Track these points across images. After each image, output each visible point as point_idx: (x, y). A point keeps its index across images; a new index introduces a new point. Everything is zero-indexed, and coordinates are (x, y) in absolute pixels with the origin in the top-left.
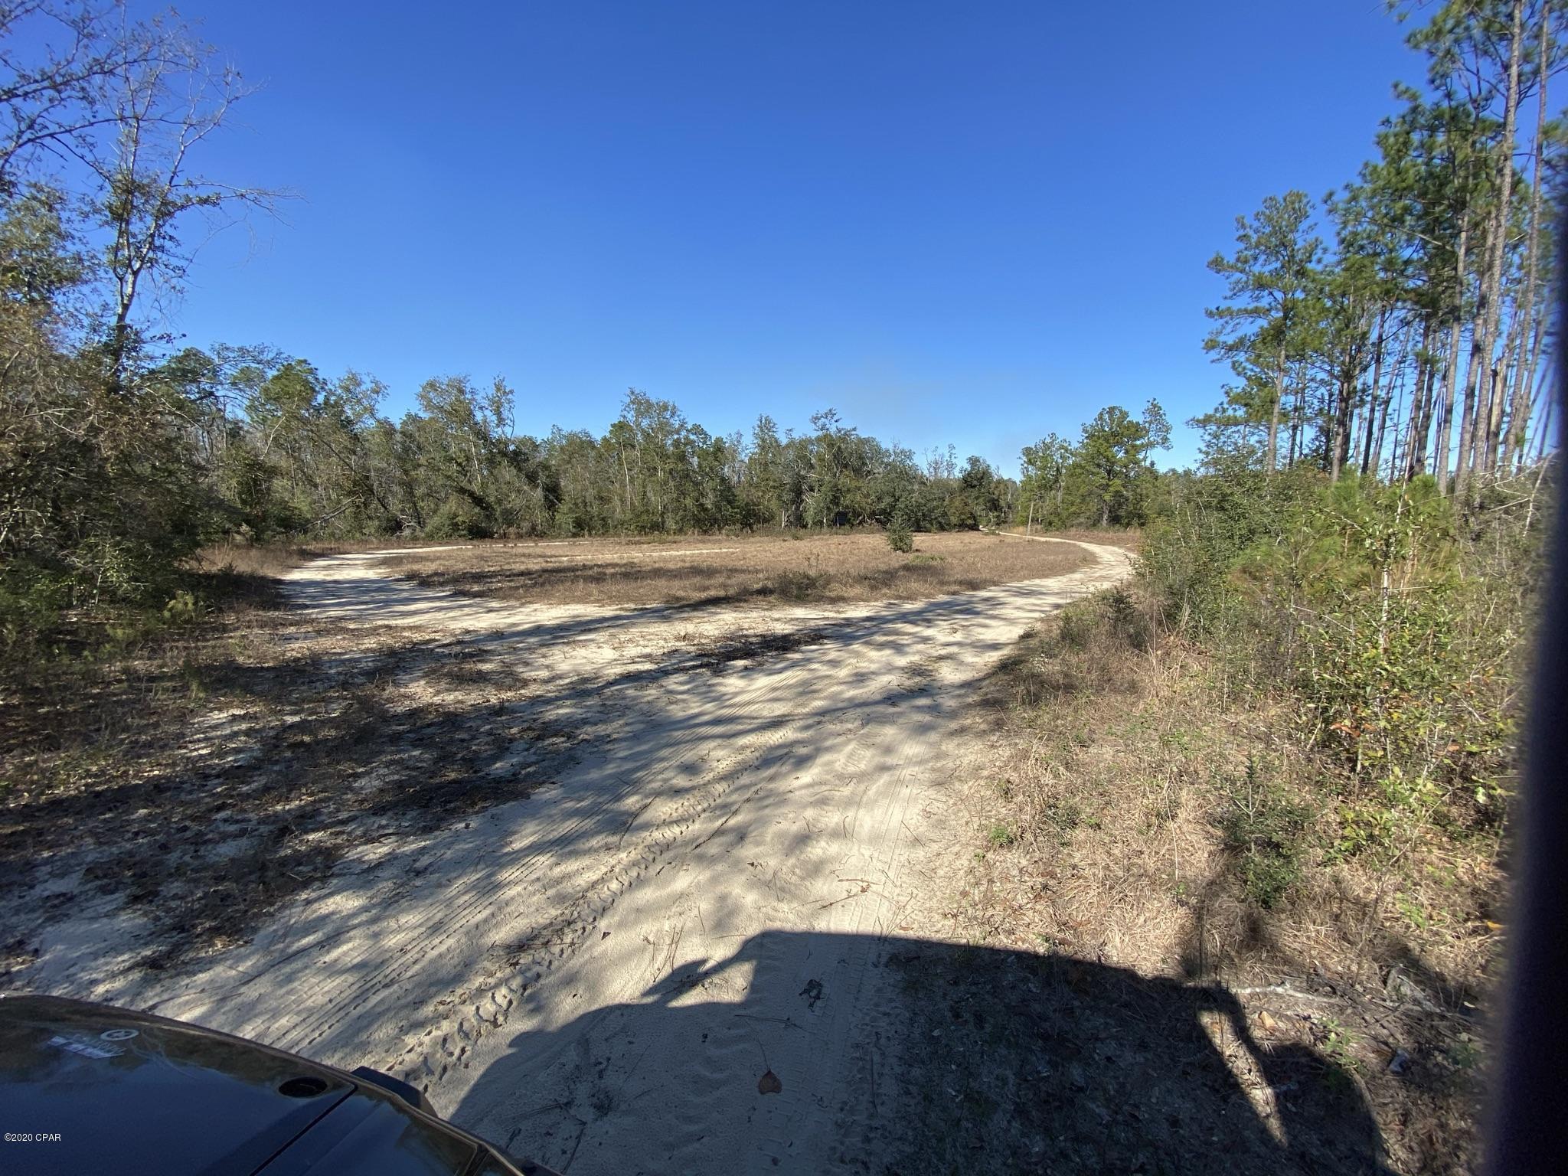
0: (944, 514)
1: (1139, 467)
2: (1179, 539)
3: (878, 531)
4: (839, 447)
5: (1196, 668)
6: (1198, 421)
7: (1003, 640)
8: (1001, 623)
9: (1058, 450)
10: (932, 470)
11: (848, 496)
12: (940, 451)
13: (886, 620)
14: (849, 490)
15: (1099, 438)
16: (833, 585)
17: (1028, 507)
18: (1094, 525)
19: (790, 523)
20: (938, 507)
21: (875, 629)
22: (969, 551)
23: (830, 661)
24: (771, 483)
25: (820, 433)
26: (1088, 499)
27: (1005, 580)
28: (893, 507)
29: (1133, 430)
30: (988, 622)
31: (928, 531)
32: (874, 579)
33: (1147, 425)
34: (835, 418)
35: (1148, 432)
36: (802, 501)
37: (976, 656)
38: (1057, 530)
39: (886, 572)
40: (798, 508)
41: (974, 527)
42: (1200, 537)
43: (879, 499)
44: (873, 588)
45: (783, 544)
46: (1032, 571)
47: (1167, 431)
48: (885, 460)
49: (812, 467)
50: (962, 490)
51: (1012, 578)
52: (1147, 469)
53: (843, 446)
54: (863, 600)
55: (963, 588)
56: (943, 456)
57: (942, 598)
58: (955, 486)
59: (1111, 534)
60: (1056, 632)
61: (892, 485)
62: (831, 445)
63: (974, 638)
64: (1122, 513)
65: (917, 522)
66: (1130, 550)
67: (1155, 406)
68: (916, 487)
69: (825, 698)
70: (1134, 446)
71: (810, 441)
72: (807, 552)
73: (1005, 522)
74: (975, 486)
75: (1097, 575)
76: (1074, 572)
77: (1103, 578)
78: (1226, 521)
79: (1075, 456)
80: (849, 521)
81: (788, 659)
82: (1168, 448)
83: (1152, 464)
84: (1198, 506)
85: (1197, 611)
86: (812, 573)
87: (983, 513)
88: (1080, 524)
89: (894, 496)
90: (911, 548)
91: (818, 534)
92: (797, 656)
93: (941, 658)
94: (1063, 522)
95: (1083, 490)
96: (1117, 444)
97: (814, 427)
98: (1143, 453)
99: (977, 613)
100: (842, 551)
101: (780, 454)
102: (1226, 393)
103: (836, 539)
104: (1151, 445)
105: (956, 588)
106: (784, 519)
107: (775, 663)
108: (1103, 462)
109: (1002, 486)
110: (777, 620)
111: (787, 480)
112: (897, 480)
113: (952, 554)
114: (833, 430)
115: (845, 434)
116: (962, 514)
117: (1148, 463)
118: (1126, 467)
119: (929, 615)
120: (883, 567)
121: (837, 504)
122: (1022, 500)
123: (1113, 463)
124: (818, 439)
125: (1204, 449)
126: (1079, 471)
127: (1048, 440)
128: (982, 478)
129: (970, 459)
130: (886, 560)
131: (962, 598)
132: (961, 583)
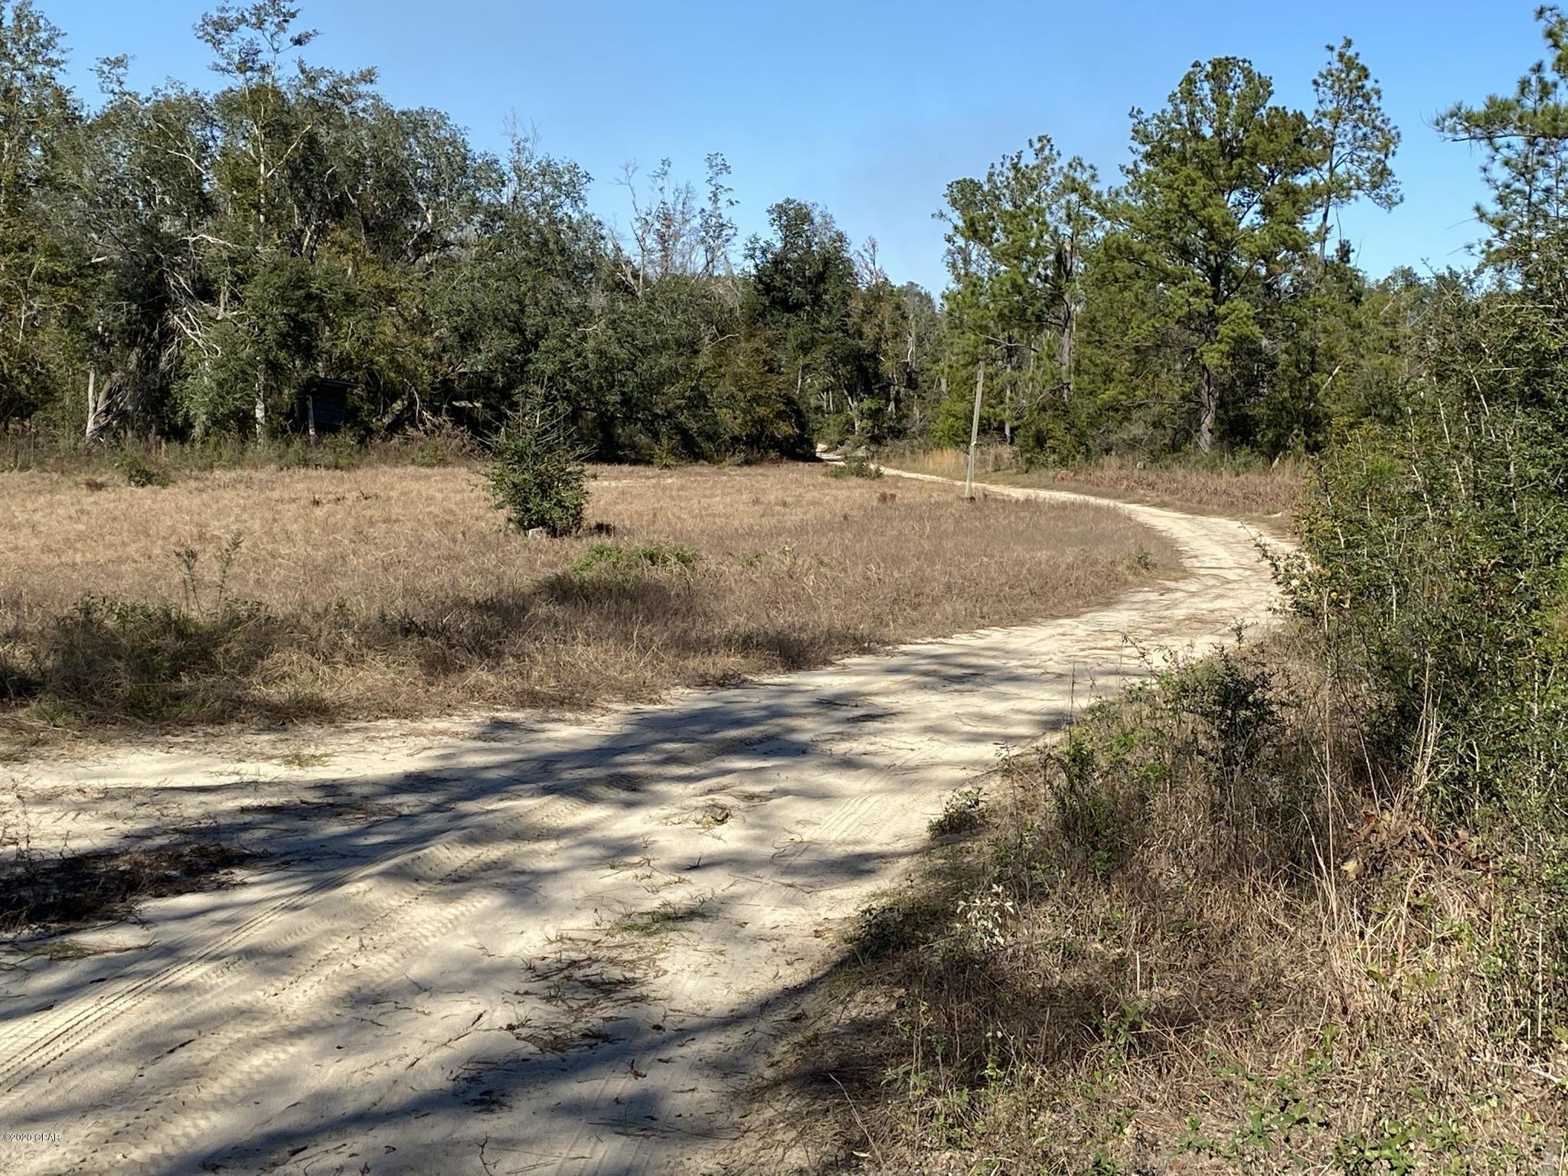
0: (698, 401)
1: (1306, 258)
2: (1417, 496)
3: (465, 456)
4: (312, 140)
5: (1457, 912)
6: (1468, 118)
7: (877, 841)
8: (873, 783)
9: (1058, 193)
10: (651, 242)
11: (349, 322)
12: (677, 178)
13: (479, 786)
14: (350, 300)
15: (1183, 160)
16: (284, 657)
17: (969, 382)
18: (1174, 448)
19: (117, 420)
20: (674, 374)
21: (435, 820)
22: (778, 532)
23: (250, 953)
24: (40, 262)
25: (237, 82)
26: (1155, 363)
27: (890, 632)
28: (517, 371)
29: (1287, 138)
30: (833, 780)
31: (642, 459)
32: (440, 632)
33: (1327, 124)
34: (294, 29)
35: (1329, 146)
36: (168, 334)
37: (792, 902)
38: (1063, 462)
39: (485, 607)
40: (149, 362)
41: (799, 450)
42: (1479, 490)
43: (467, 338)
44: (439, 666)
45: (89, 500)
46: (979, 599)
47: (1385, 149)
48: (486, 197)
49: (206, 206)
50: (756, 317)
51: (918, 626)
52: (1327, 264)
53: (326, 137)
54: (395, 713)
55: (755, 660)
56: (689, 193)
57: (681, 699)
58: (733, 301)
59: (1225, 480)
60: (1045, 814)
61: (509, 287)
62: (279, 128)
63: (783, 840)
64: (1258, 410)
65: (605, 423)
66: (1279, 530)
67: (1350, 64)
68: (598, 300)
69: (219, 1103)
70: (1290, 192)
71: (198, 110)
72: (186, 530)
73: (898, 433)
74: (798, 306)
75: (1180, 613)
76: (1108, 603)
77: (1199, 622)
78: (1547, 440)
79: (1112, 216)
80: (352, 417)
81: (81, 953)
82: (1389, 203)
83: (1345, 251)
84: (1469, 388)
85: (1460, 728)
86: (201, 611)
87: (827, 401)
88: (1133, 445)
89: (518, 329)
90: (578, 518)
91: (236, 463)
92: (124, 937)
93: (671, 919)
94: (1081, 439)
95: (1141, 330)
96: (1238, 181)
97: (215, 57)
98: (1317, 217)
99: (801, 751)
100: (327, 528)
101: (76, 150)
102: (1550, 34)
103: (305, 483)
104: (1337, 190)
105: (731, 662)
106: (94, 401)
107: (28, 972)
108: (1197, 238)
109: (886, 310)
110: (46, 799)
111: (105, 250)
112: (528, 274)
113: (723, 544)
114: (285, 73)
115: (334, 92)
116: (756, 399)
117: (1331, 249)
118: (1268, 258)
119: (637, 764)
120: (476, 588)
121: (308, 353)
122: (948, 358)
123: (1228, 245)
124: (230, 105)
125: (1493, 208)
126: (1124, 266)
127: (1029, 159)
128: (821, 277)
129: (781, 211)
130: (490, 560)
131: (746, 700)
132: (746, 644)
